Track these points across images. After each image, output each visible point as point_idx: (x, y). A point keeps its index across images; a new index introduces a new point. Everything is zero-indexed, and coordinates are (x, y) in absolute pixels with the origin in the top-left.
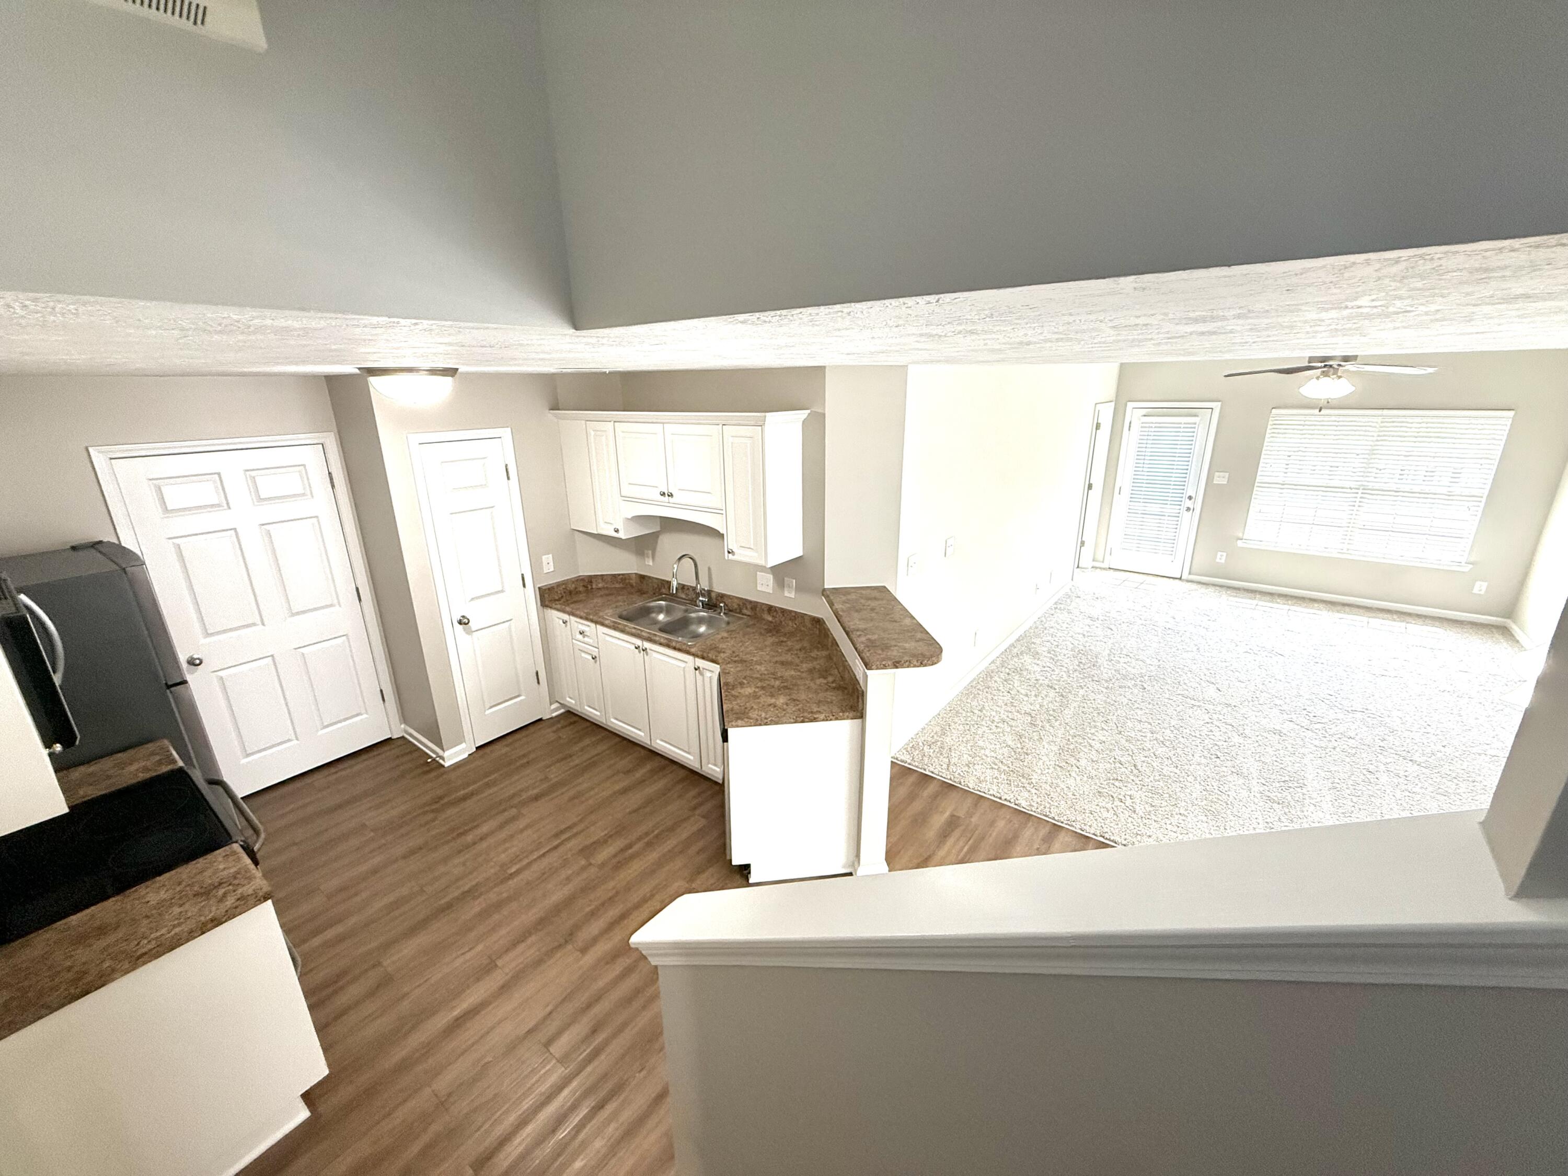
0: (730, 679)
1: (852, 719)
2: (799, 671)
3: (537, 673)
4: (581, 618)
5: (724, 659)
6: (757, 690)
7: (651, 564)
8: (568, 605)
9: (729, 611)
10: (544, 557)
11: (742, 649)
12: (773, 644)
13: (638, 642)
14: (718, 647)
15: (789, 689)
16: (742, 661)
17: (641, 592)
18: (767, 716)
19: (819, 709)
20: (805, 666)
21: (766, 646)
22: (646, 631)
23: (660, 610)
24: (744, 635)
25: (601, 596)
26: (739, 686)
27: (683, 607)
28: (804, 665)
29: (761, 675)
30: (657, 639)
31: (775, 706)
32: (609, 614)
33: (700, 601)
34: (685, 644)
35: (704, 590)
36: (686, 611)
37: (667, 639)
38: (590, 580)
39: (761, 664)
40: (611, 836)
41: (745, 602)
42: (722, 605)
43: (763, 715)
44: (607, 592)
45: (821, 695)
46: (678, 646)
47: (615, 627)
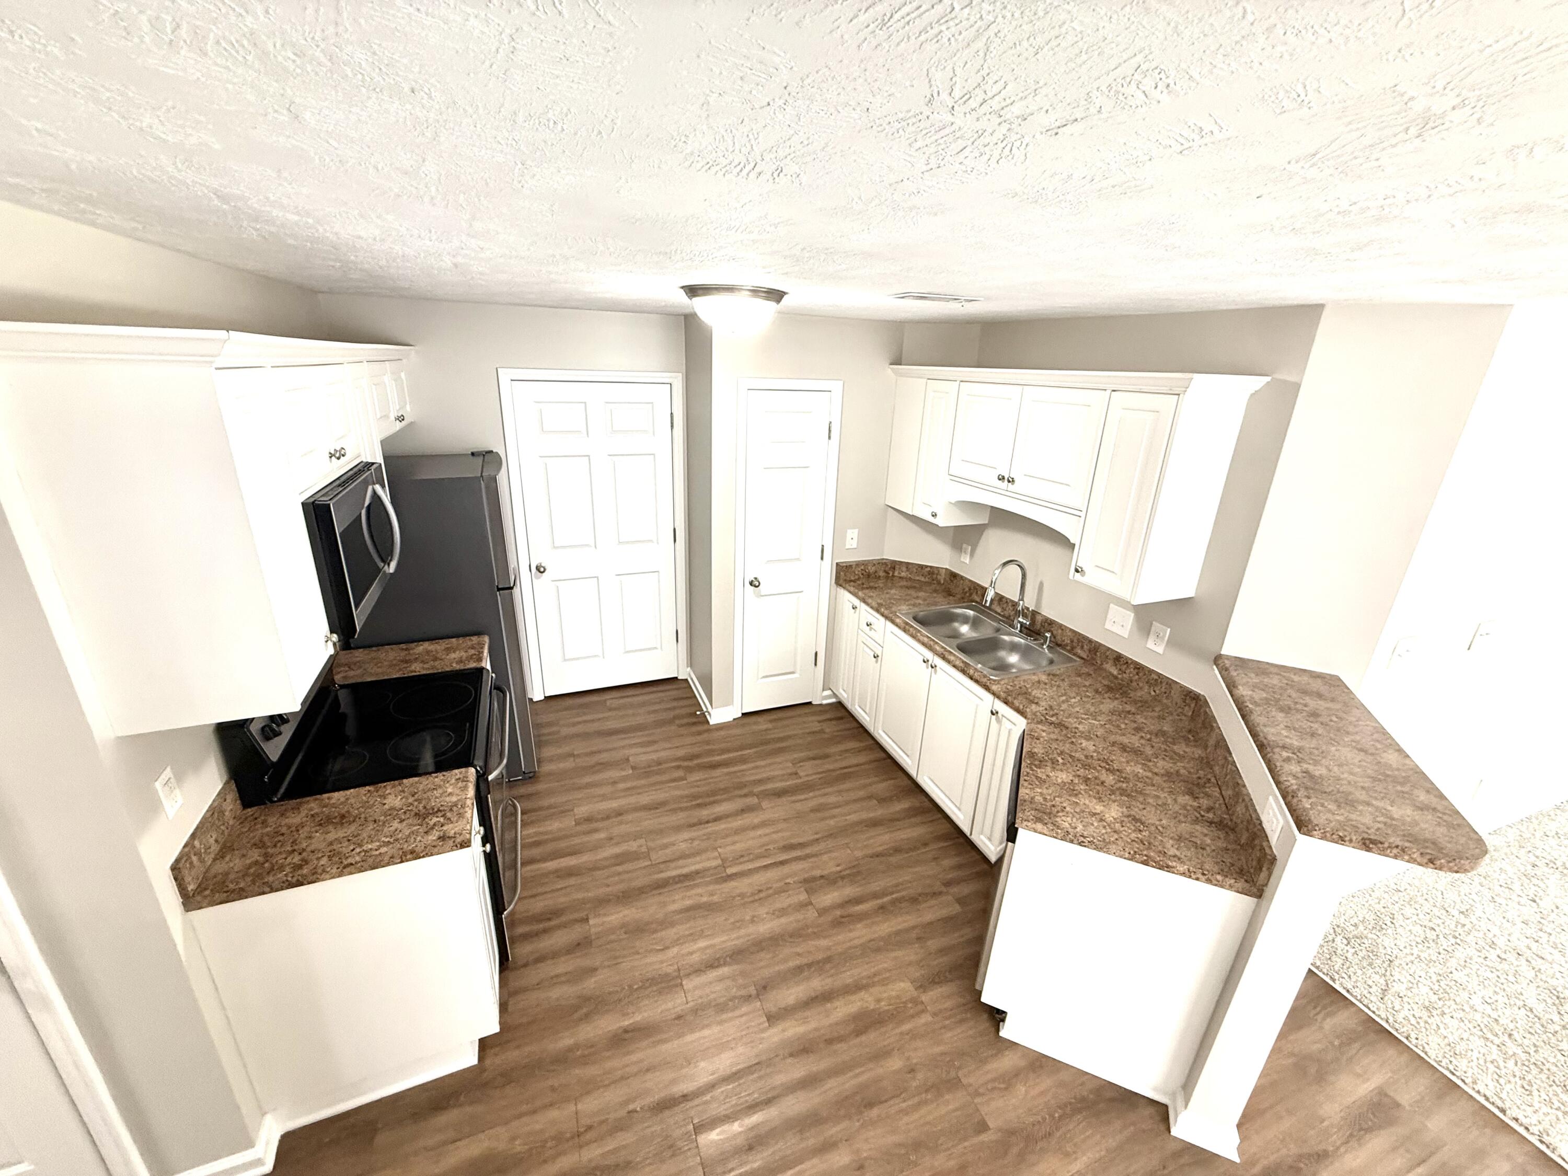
0: (1039, 750)
1: (1238, 892)
2: (1150, 771)
3: (816, 654)
4: (872, 608)
5: (1035, 714)
6: (1076, 781)
7: (967, 561)
8: (863, 589)
9: (1056, 645)
10: (849, 532)
11: (1064, 706)
12: (1112, 713)
13: (929, 655)
14: (1030, 694)
15: (1128, 796)
16: (1061, 725)
17: (949, 593)
18: (1085, 834)
19: (1178, 853)
20: (1162, 765)
21: (1101, 713)
22: (941, 644)
23: (965, 620)
24: (1071, 686)
25: (901, 587)
26: (1049, 764)
27: (995, 624)
28: (1161, 763)
29: (1086, 757)
30: (952, 658)
31: (1101, 820)
32: (904, 611)
33: (1019, 622)
34: (985, 676)
35: (1028, 609)
36: (998, 630)
37: (963, 662)
38: (894, 565)
39: (1088, 738)
40: (843, 878)
41: (1080, 640)
42: (1048, 635)
43: (1080, 827)
44: (909, 584)
45: (1185, 828)
46: (976, 675)
47: (905, 629)
